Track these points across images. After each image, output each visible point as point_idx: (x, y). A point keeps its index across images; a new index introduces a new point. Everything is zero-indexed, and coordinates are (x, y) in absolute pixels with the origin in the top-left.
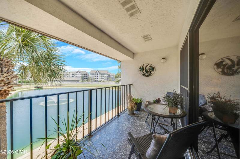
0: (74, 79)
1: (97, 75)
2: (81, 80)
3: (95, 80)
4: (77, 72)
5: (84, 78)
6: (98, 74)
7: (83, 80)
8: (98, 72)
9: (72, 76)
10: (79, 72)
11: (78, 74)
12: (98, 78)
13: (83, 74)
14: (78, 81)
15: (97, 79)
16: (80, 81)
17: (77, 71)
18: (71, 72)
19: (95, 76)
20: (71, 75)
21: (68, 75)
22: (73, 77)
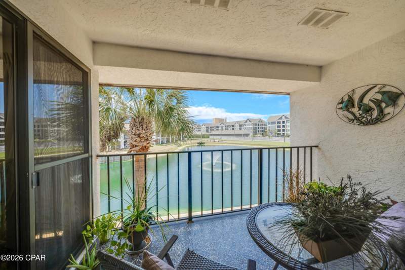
0: (242, 132)
1: (281, 125)
2: (252, 134)
3: (278, 134)
4: (246, 122)
5: (257, 130)
6: (284, 122)
7: (255, 133)
8: (283, 117)
9: (239, 127)
10: (250, 121)
11: (248, 125)
12: (284, 130)
13: (256, 124)
14: (247, 135)
15: (281, 133)
16: (250, 136)
17: (246, 120)
18: (238, 122)
19: (278, 127)
20: (237, 127)
21: (233, 126)
22: (240, 129)
